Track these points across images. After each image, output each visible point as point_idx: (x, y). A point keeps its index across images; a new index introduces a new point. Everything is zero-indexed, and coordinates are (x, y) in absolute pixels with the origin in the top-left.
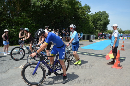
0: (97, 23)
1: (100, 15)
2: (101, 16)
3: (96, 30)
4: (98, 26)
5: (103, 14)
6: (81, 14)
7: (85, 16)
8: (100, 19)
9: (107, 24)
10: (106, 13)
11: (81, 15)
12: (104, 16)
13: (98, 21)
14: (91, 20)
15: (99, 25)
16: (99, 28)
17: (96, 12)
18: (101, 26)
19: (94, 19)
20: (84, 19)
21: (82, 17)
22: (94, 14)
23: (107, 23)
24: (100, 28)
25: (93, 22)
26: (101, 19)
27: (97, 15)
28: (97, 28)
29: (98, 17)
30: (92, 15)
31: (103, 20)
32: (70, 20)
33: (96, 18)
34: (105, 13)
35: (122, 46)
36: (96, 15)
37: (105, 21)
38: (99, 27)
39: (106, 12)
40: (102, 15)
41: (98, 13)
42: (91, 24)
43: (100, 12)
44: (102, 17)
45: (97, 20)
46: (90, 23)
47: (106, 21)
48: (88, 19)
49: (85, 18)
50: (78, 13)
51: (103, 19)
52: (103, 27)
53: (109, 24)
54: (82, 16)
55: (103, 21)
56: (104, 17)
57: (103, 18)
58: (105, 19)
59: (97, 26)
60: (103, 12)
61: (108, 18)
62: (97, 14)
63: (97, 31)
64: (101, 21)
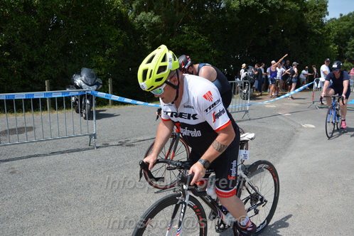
0: (347, 45)
4: (348, 53)
11: (314, 25)
13: (348, 38)
16: (351, 57)
17: (341, 15)
21: (316, 30)
27: (347, 23)
28: (346, 57)
29: (351, 26)
33: (344, 30)
36: (343, 22)
41: (349, 15)
54: (316, 28)
59: (345, 52)
62: (348, 20)
63: (345, 64)
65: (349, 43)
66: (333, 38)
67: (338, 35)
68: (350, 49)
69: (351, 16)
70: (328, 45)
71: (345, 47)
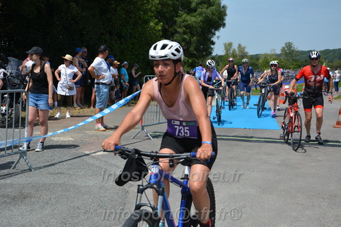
0: (175, 22)
9: (217, 28)
15: (185, 33)
18: (192, 35)
23: (216, 21)
26: (193, 5)
31: (199, 10)
38: (184, 39)
42: (156, 24)
45: (173, 6)
46: (152, 24)
47: (213, 14)
51: (201, 3)
52: (199, 42)
53: (224, 25)
55: (201, 14)
58: (210, 5)
64: (191, 11)
65: (179, 20)
66: (153, 8)
67: (160, 3)
70: (147, 22)
71: (172, 26)
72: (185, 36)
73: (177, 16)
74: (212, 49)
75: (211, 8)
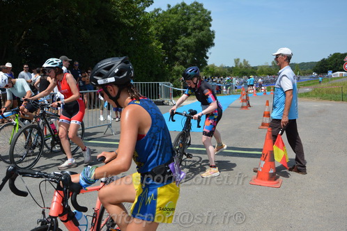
0: (176, 43)
1: (184, 17)
2: (189, 19)
3: (174, 65)
4: (178, 54)
5: (195, 13)
6: (124, 11)
7: (134, 17)
8: (185, 30)
9: (208, 47)
10: (203, 10)
11: (122, 13)
12: (197, 20)
13: (177, 35)
14: (154, 32)
15: (183, 50)
16: (182, 58)
17: (169, 6)
18: (189, 51)
19: (166, 29)
20: (132, 28)
21: (126, 21)
22: (164, 12)
23: (207, 42)
24: (185, 60)
25: (163, 39)
26: (189, 30)
27: (175, 16)
28: (177, 59)
29: (179, 21)
30: (159, 15)
31: (194, 34)
32: (83, 30)
33: (172, 24)
34: (199, 8)
35: (264, 116)
36: (171, 15)
37: (199, 34)
38: (183, 55)
39: (201, 5)
40: (191, 15)
41: (177, 6)
42: (156, 45)
43: (184, 5)
44: (190, 23)
45: (175, 31)
46: (154, 44)
47: (203, 37)
48: (148, 28)
49: (136, 26)
50: (114, 8)
51: (195, 29)
52: (194, 56)
53: (214, 44)
54: (126, 17)
55: (195, 37)
56: (196, 23)
57: (194, 24)
58: (201, 29)
59: (175, 52)
60: (192, 5)
61: (210, 26)
62: (176, 13)
63: (176, 68)
64: (188, 35)
65: (178, 41)
68: (179, 48)
69: (179, 8)
70: (149, 42)
71: (174, 46)
72: (184, 53)
73: (178, 39)
74: (206, 61)
75: (202, 32)
